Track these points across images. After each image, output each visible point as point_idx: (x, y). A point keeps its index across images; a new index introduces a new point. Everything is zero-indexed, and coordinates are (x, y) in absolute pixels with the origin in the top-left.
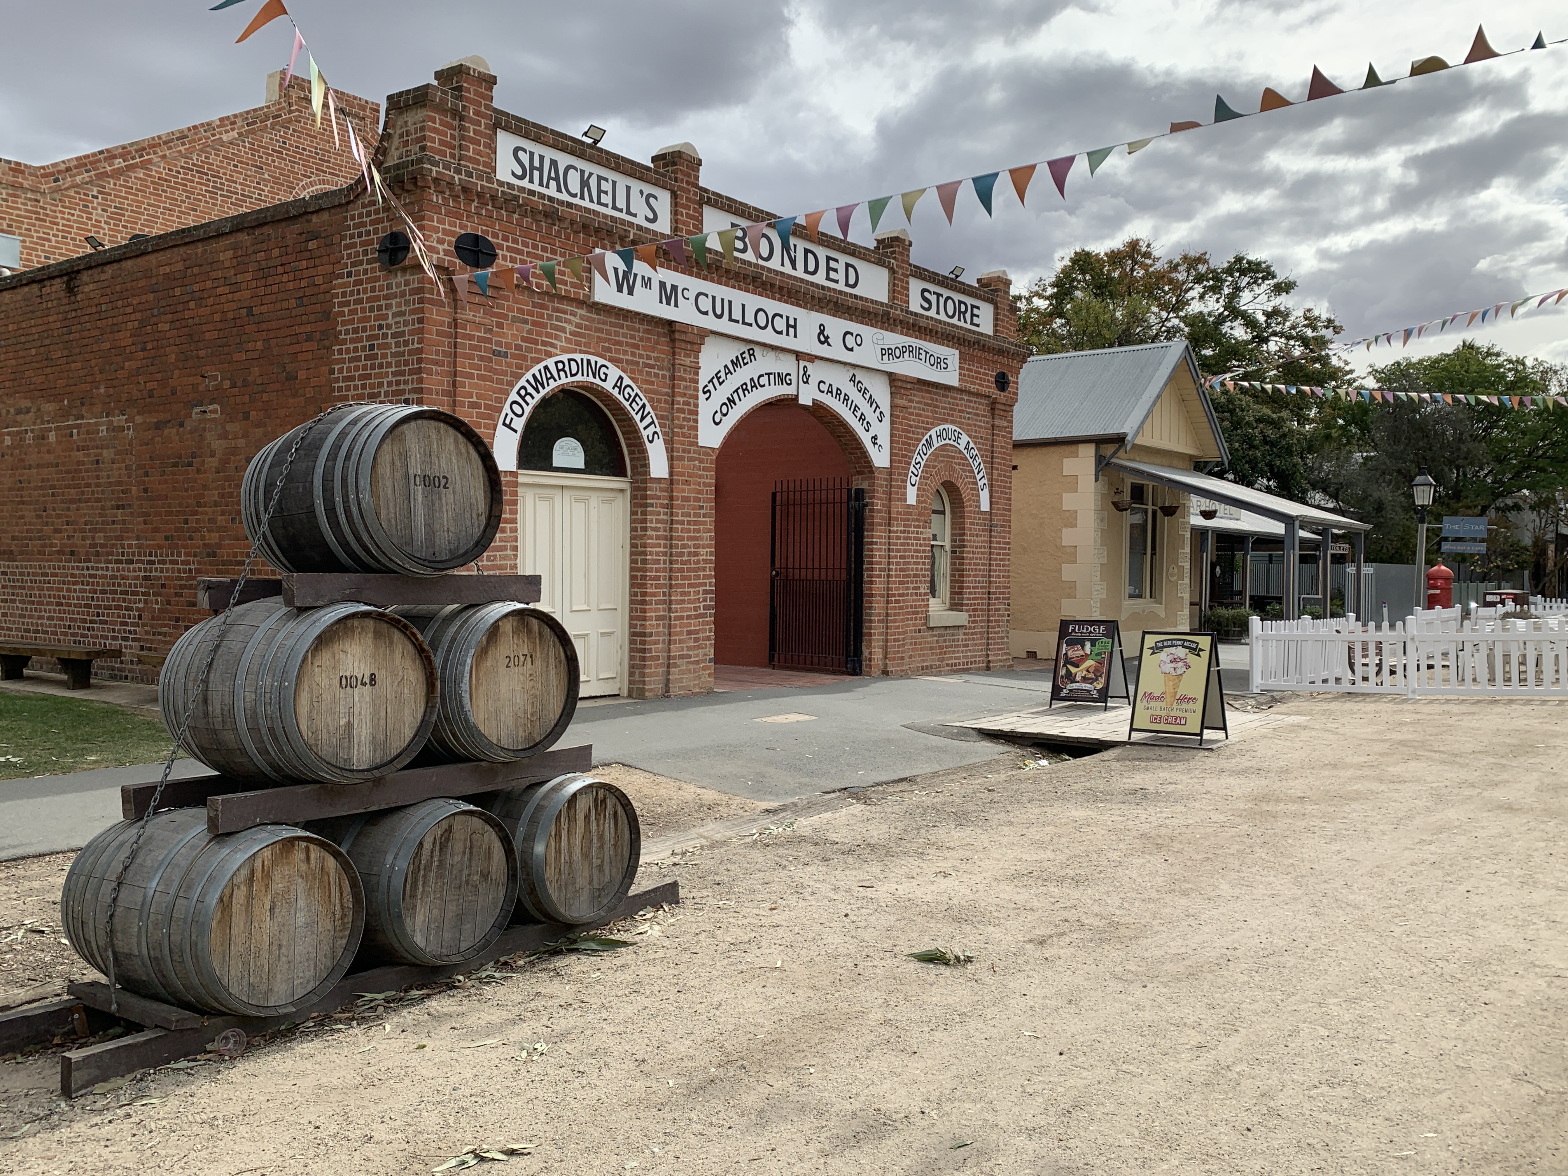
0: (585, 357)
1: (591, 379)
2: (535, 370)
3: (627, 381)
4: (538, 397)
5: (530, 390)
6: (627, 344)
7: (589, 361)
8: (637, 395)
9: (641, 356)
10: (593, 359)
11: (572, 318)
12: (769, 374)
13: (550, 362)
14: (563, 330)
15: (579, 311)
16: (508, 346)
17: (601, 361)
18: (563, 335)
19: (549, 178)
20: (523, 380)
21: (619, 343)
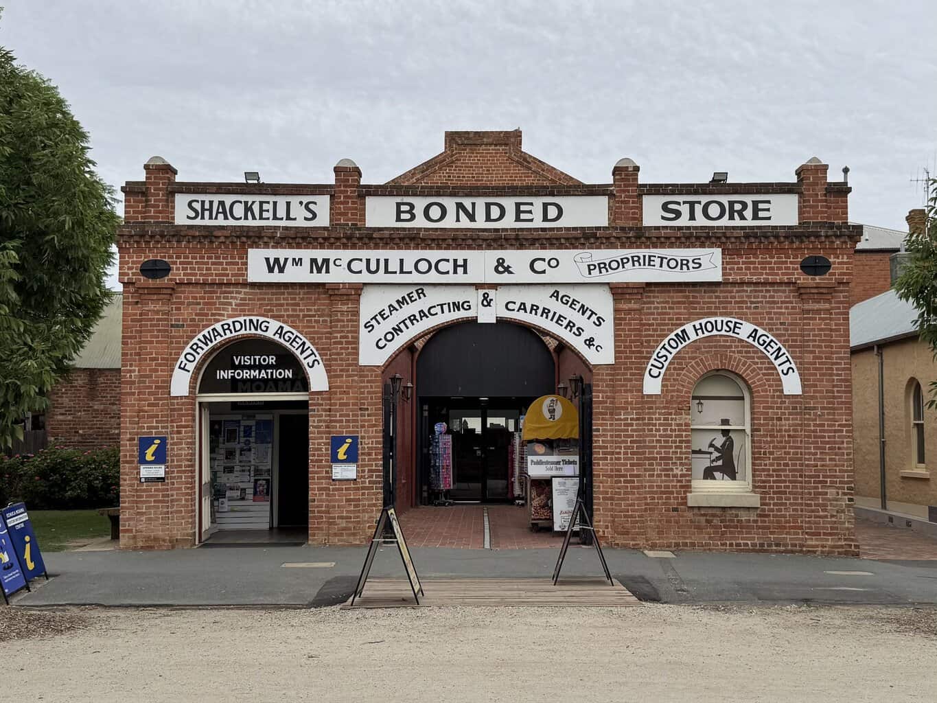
0: (248, 318)
1: (253, 331)
2: (205, 332)
3: (286, 328)
4: (206, 348)
5: (200, 344)
6: (287, 304)
7: (251, 321)
8: (297, 336)
9: (301, 310)
10: (254, 319)
11: (238, 295)
12: (442, 305)
13: (218, 326)
14: (230, 304)
15: (243, 290)
16: (184, 320)
17: (261, 319)
18: (230, 307)
19: (218, 212)
20: (196, 338)
21: (282, 305)
